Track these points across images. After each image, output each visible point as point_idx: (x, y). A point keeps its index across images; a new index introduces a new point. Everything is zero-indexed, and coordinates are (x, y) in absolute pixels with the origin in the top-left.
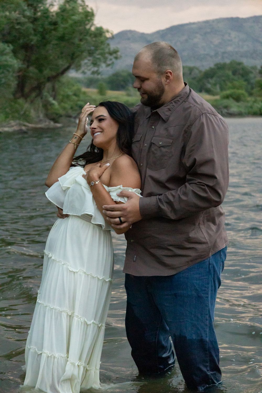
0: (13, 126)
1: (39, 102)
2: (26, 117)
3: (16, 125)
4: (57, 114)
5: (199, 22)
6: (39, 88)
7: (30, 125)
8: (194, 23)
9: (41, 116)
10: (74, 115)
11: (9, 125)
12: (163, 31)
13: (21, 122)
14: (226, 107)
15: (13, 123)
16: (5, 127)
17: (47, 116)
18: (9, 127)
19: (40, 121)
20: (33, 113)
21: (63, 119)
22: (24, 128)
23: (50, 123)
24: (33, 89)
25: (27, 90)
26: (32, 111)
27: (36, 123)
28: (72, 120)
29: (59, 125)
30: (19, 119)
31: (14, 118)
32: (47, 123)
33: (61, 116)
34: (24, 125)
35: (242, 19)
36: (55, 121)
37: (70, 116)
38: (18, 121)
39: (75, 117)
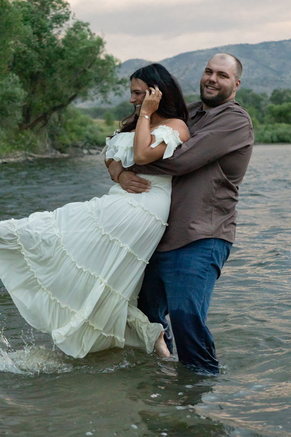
0: (18, 157)
1: (46, 132)
2: (32, 148)
3: (22, 156)
4: (64, 144)
5: (207, 50)
6: (45, 117)
7: (36, 156)
8: (202, 51)
9: (48, 145)
10: (81, 145)
11: (15, 156)
12: (171, 59)
13: (27, 153)
15: (18, 153)
16: (10, 157)
17: (53, 146)
18: (15, 158)
19: (47, 151)
20: (39, 143)
21: (70, 149)
22: (30, 158)
23: (56, 153)
24: (38, 120)
25: (32, 120)
26: (38, 141)
27: (42, 153)
28: (80, 150)
29: (65, 155)
30: (25, 149)
31: (19, 148)
32: (53, 154)
33: (68, 146)
34: (31, 156)
35: (252, 45)
36: (62, 152)
37: (77, 146)
38: (23, 152)
39: (82, 148)
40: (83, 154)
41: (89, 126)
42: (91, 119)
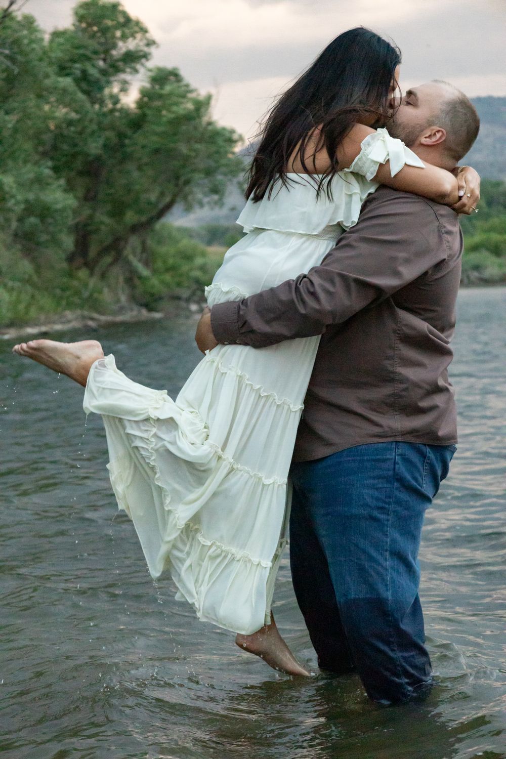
0: (69, 321)
1: (118, 274)
2: (93, 303)
3: (76, 319)
4: (152, 295)
6: (115, 247)
7: (103, 318)
9: (123, 298)
10: (185, 296)
11: (64, 320)
13: (86, 313)
14: (477, 268)
15: (69, 314)
16: (54, 323)
17: (133, 298)
18: (63, 323)
19: (122, 310)
20: (106, 296)
21: (166, 304)
22: (91, 323)
23: (139, 312)
24: (105, 250)
25: (93, 252)
26: (106, 290)
27: (115, 313)
28: (183, 304)
29: (157, 315)
30: (82, 307)
31: (70, 306)
32: (135, 313)
33: (161, 298)
34: (92, 319)
36: (150, 309)
37: (178, 298)
38: (79, 312)
39: (188, 300)
40: (190, 311)
41: (199, 261)
42: (202, 246)
